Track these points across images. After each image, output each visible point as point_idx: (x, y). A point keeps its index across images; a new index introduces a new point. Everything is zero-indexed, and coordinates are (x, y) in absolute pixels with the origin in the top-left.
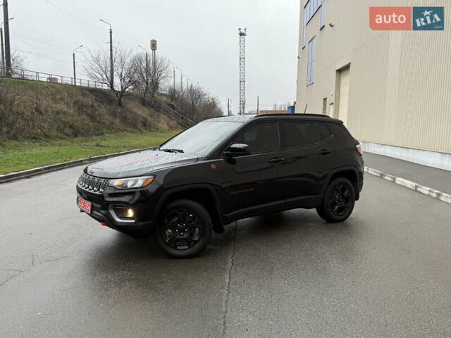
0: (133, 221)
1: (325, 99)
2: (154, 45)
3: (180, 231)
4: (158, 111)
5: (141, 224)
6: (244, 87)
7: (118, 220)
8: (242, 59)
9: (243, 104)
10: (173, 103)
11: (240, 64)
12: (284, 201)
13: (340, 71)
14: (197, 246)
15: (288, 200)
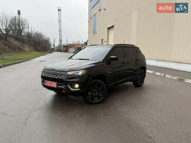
0: (79, 89)
1: (102, 40)
2: (19, 13)
3: (94, 93)
4: (23, 43)
5: (82, 90)
6: (61, 33)
7: (72, 89)
8: (60, 21)
9: (61, 41)
10: (29, 40)
11: (59, 23)
12: (125, 79)
13: (109, 28)
14: (102, 98)
15: (127, 79)
